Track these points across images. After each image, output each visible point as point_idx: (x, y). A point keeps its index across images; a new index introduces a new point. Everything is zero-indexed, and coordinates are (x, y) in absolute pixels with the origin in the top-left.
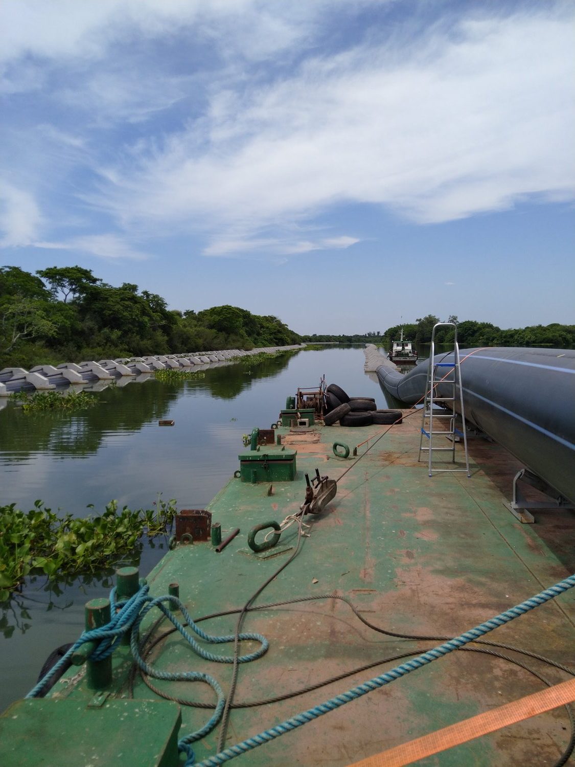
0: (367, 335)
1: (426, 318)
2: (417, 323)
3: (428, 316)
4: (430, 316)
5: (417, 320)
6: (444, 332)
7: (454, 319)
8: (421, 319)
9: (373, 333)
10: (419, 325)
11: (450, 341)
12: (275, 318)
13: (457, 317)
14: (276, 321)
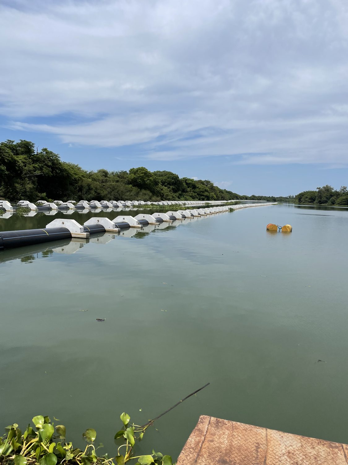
0: (288, 197)
1: (324, 187)
2: (317, 190)
3: (325, 186)
4: (327, 186)
5: (317, 188)
6: (336, 197)
7: (344, 188)
8: (320, 188)
9: (292, 196)
10: (319, 192)
11: (339, 203)
12: (210, 182)
13: (346, 188)
14: (210, 184)
